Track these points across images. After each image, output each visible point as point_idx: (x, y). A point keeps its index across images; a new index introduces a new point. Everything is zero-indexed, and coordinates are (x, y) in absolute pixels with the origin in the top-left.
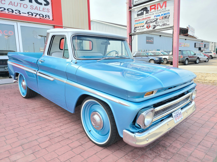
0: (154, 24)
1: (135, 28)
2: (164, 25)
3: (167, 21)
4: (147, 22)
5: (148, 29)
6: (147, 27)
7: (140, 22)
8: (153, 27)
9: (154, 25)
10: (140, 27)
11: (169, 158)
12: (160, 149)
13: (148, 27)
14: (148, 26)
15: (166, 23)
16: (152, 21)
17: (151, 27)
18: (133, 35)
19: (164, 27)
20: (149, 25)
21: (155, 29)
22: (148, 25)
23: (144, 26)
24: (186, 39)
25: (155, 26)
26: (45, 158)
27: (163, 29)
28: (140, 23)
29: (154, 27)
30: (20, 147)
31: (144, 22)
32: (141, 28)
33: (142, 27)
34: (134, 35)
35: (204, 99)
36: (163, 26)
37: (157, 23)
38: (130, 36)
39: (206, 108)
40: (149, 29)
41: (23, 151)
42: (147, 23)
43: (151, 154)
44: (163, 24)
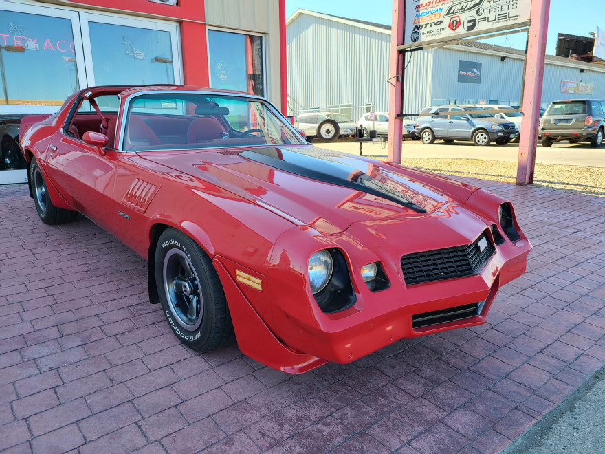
0: (472, 14)
1: (416, 30)
2: (502, 17)
3: (511, 6)
4: (451, 8)
5: (454, 30)
6: (451, 26)
7: (433, 9)
8: (468, 25)
9: (473, 18)
10: (431, 26)
11: (443, 378)
12: (422, 355)
13: (454, 25)
14: (455, 22)
15: (506, 11)
16: (465, 5)
17: (461, 26)
18: (407, 51)
19: (503, 24)
20: (457, 19)
21: (475, 30)
22: (452, 19)
23: (441, 22)
24: (582, 71)
25: (474, 21)
26: (109, 358)
27: (498, 29)
28: (431, 12)
29: (471, 24)
30: (55, 328)
31: (441, 10)
32: (434, 27)
33: (436, 24)
34: (411, 50)
35: (594, 237)
36: (497, 20)
37: (481, 11)
38: (401, 55)
39: (594, 261)
40: (456, 31)
41: (59, 340)
42: (452, 11)
43: (393, 367)
44: (497, 14)
